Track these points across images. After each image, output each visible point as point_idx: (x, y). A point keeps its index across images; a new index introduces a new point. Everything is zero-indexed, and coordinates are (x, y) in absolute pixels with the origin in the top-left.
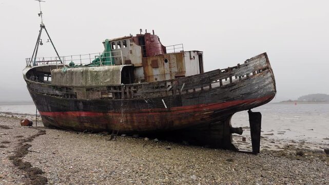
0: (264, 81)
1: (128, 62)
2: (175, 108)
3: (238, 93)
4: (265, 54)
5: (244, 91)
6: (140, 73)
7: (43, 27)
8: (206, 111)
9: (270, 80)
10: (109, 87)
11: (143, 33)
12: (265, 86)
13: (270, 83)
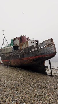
0: (50, 49)
1: (17, 45)
2: (23, 59)
3: (40, 53)
5: (42, 52)
7: (4, 37)
8: (31, 59)
9: (53, 48)
10: (10, 52)
12: (50, 50)
13: (53, 49)
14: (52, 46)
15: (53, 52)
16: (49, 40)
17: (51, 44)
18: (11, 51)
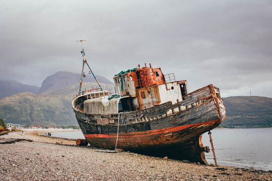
0: (207, 109)
1: (128, 94)
3: (185, 119)
4: (210, 87)
5: (189, 117)
6: (136, 102)
7: (85, 62)
9: (214, 107)
10: (112, 116)
11: (141, 68)
12: (208, 113)
13: (213, 110)
14: (212, 103)
15: (215, 115)
16: (204, 88)
17: (209, 98)
18: (115, 113)
